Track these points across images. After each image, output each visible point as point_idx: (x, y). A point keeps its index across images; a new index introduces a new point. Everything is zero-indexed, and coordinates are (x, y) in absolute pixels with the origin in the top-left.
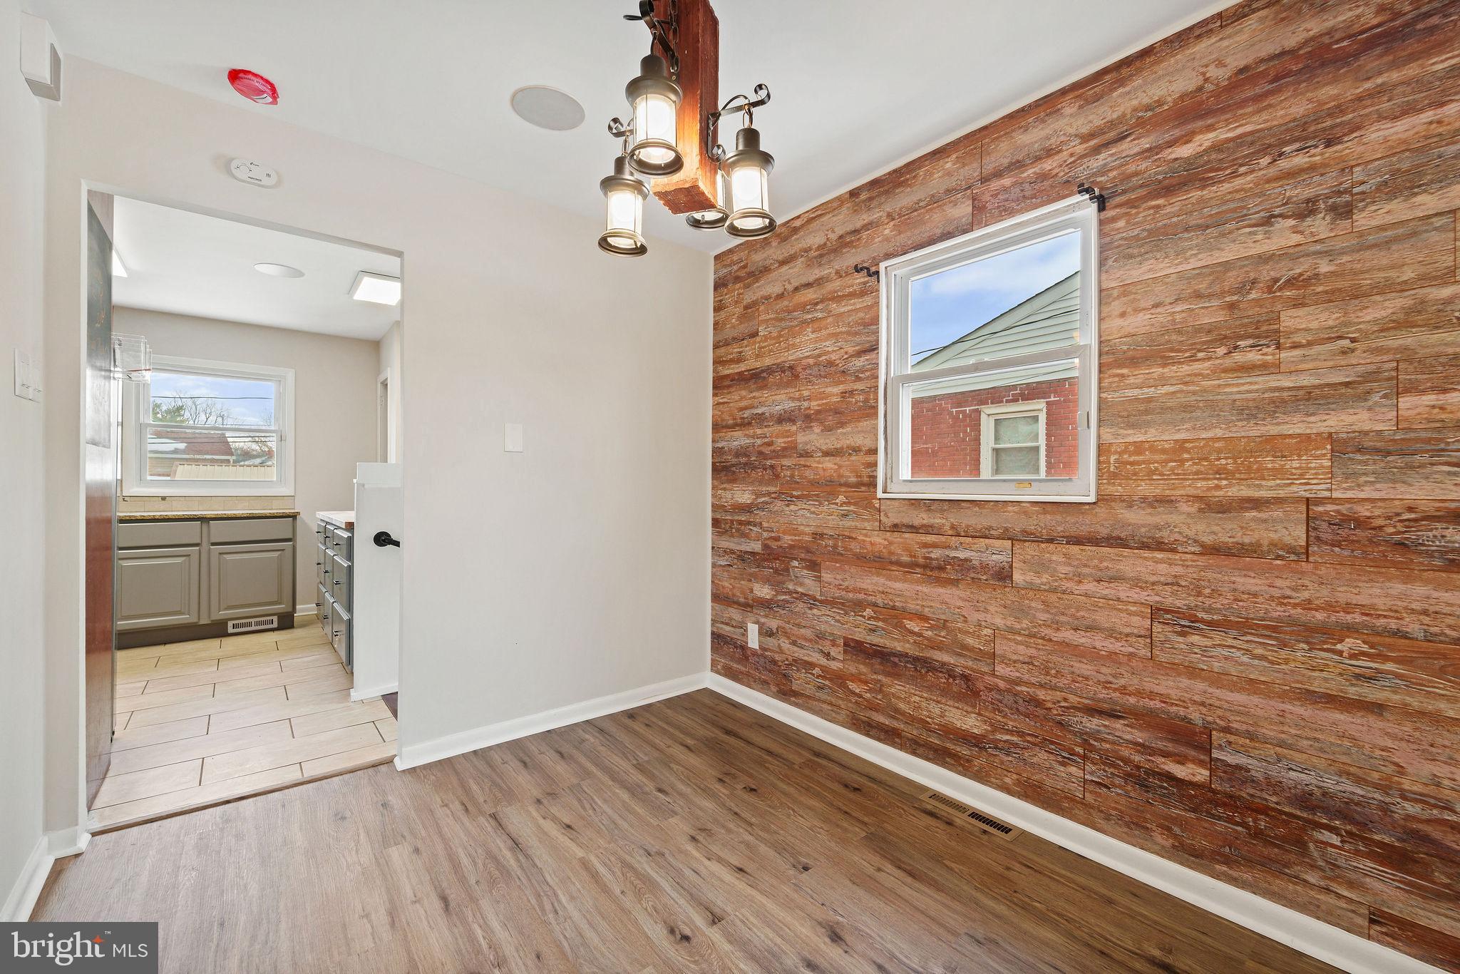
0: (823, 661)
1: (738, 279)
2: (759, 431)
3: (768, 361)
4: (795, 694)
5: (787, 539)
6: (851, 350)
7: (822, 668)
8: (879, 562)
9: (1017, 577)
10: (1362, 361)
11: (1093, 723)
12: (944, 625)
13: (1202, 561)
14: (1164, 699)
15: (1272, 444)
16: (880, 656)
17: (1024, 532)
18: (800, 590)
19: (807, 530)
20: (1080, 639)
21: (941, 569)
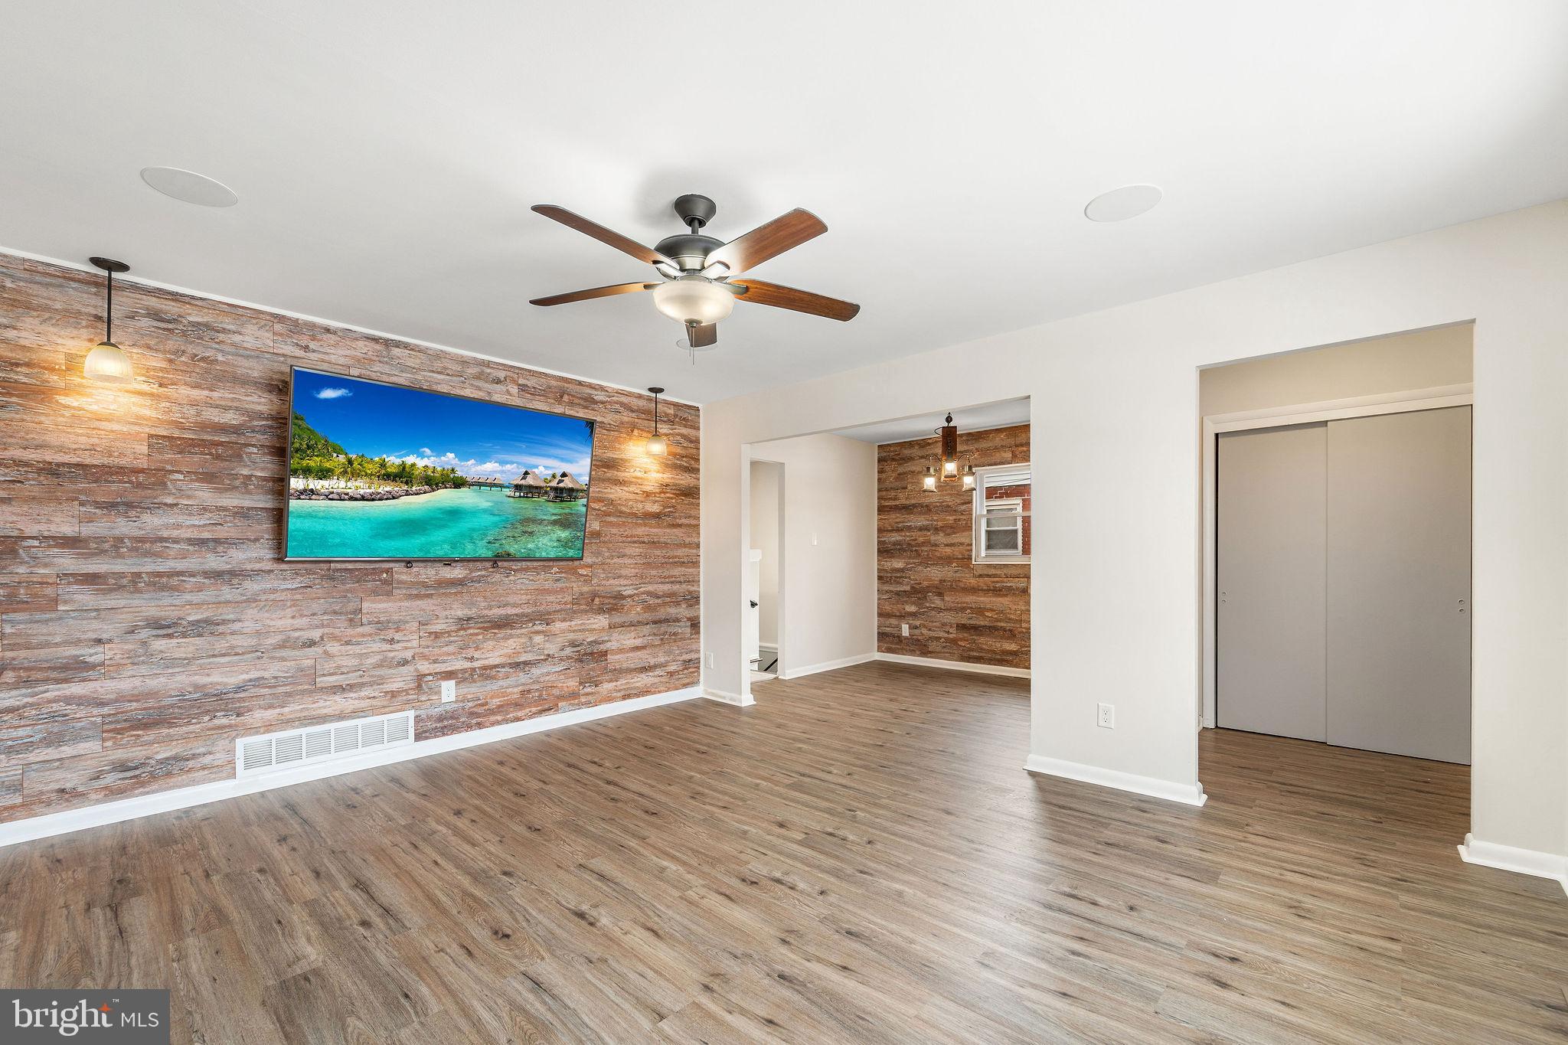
0: (946, 635)
1: (893, 460)
2: (908, 534)
3: (913, 502)
4: (930, 652)
5: (925, 584)
7: (944, 638)
8: (974, 590)
12: (1002, 612)
16: (975, 628)
18: (933, 606)
19: (936, 579)
21: (1000, 590)
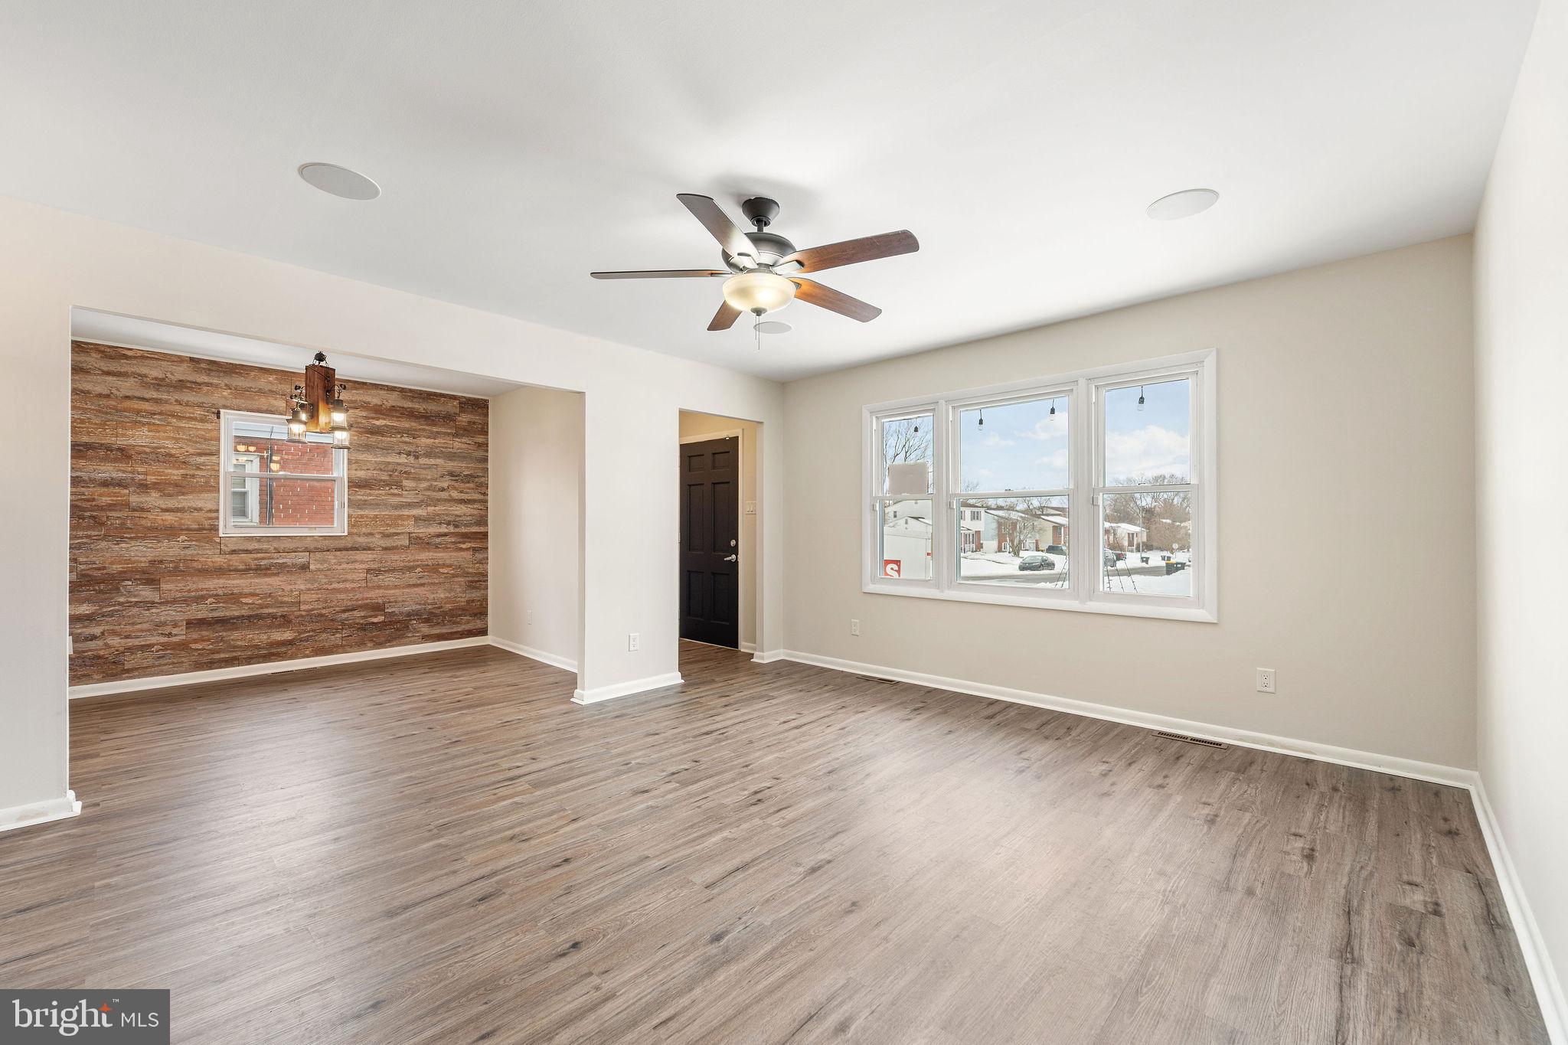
0: (165, 639)
4: (128, 671)
5: (117, 567)
6: (191, 451)
7: (161, 644)
8: (220, 571)
9: (312, 567)
10: (421, 497)
11: (345, 615)
12: (270, 595)
13: (382, 552)
14: (371, 598)
15: (400, 517)
16: (224, 622)
17: (315, 548)
18: (134, 600)
19: (143, 559)
20: (341, 586)
21: (267, 569)
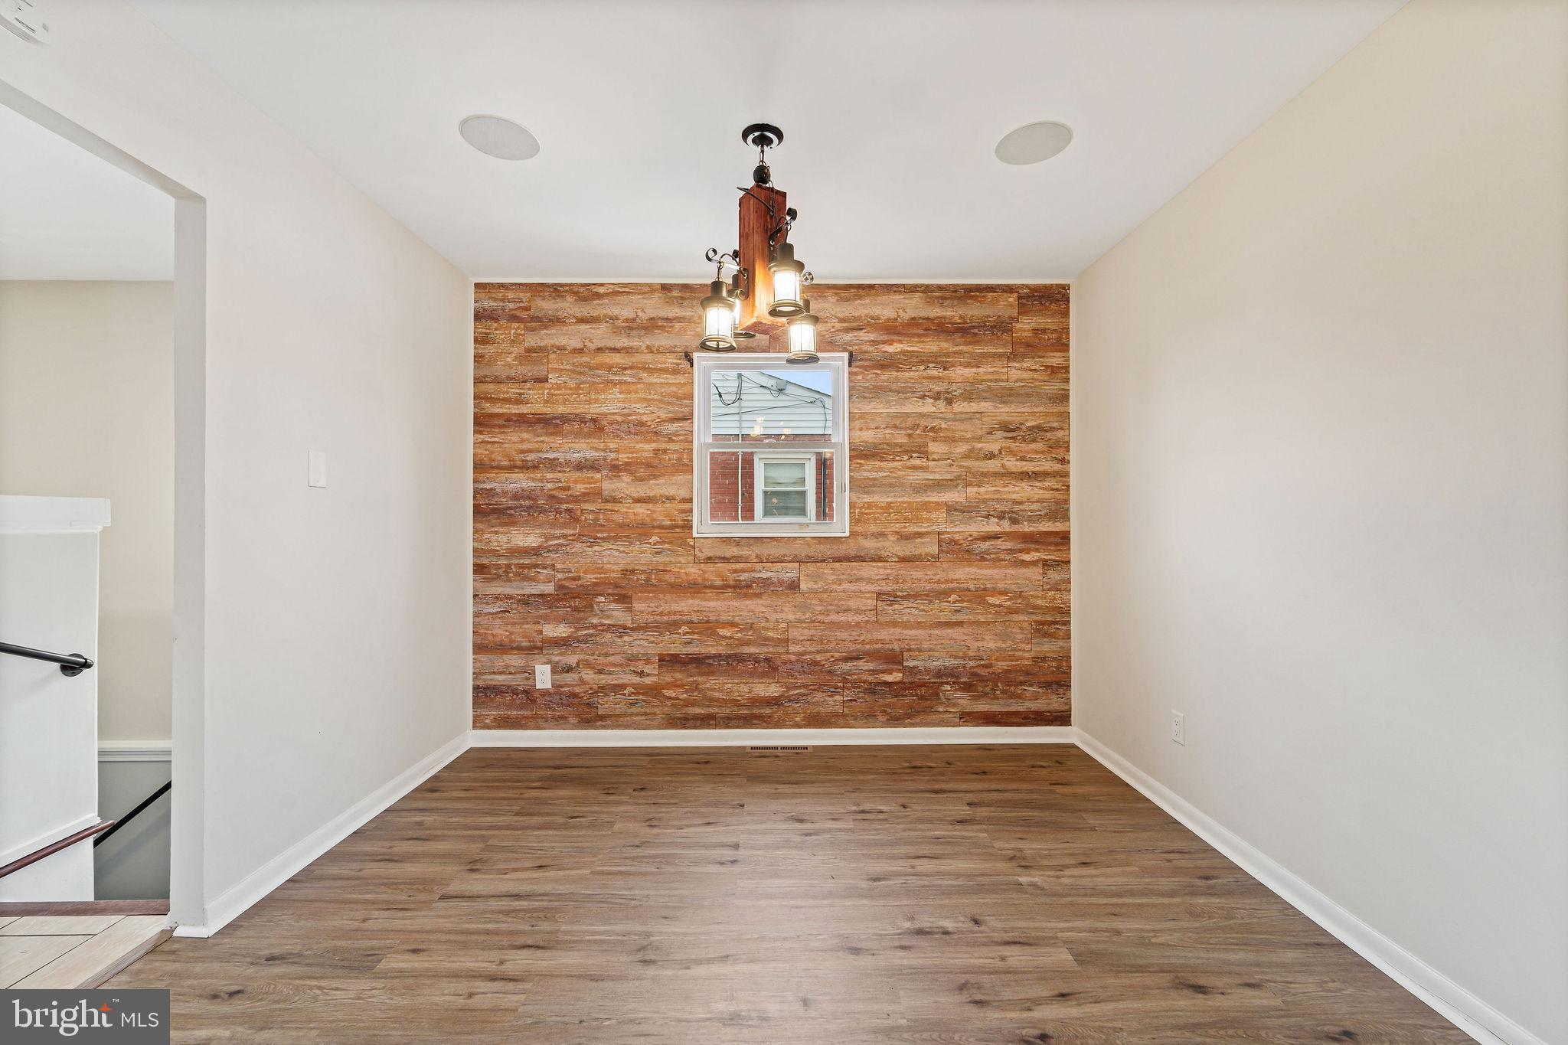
0: (636, 680)
1: (514, 318)
2: (549, 476)
3: (561, 409)
4: (602, 718)
5: (591, 578)
6: (664, 416)
7: (634, 686)
8: (695, 588)
9: (803, 586)
10: (956, 471)
11: (847, 666)
12: (751, 626)
13: (899, 565)
14: (883, 642)
15: (926, 506)
16: (698, 662)
17: (807, 556)
18: (606, 622)
19: (615, 567)
20: (841, 618)
21: (748, 587)
